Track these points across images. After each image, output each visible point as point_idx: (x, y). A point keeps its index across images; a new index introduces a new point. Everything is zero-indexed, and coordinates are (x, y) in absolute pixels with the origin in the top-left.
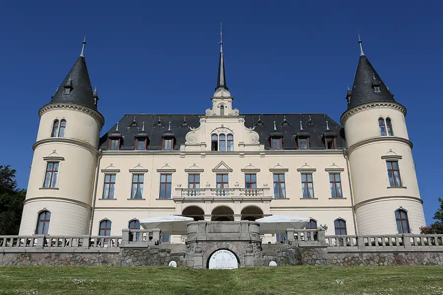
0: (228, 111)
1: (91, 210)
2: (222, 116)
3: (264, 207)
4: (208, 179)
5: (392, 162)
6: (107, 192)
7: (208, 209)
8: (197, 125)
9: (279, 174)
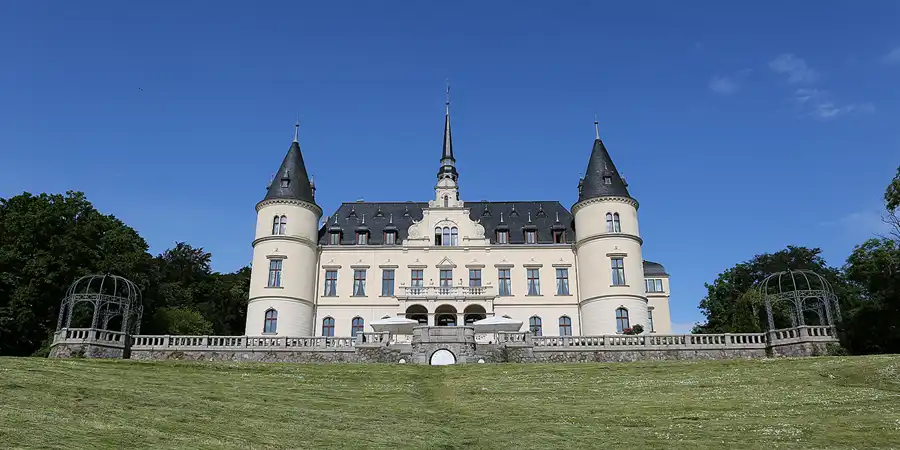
0: (452, 202)
1: (314, 307)
2: (446, 208)
3: (487, 306)
4: (432, 276)
5: (617, 259)
6: (329, 288)
7: (431, 307)
8: (420, 218)
9: (504, 271)
